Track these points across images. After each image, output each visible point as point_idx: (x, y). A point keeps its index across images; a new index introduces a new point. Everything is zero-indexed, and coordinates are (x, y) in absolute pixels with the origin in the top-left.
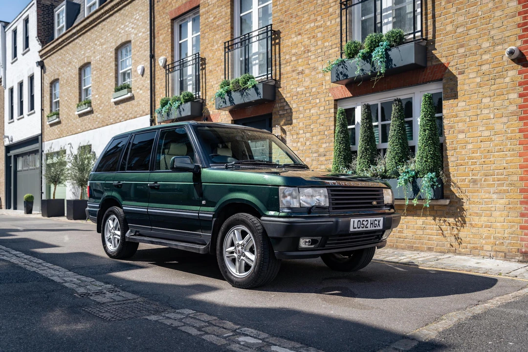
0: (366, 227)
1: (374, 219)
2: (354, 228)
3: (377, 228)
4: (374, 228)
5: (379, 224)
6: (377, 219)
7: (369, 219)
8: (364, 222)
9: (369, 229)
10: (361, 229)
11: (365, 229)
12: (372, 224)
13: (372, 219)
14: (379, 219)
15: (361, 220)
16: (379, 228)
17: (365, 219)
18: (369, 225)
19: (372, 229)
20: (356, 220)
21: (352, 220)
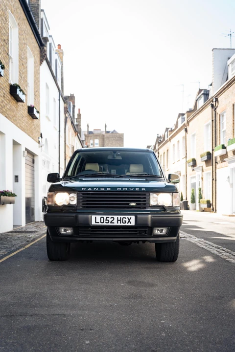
0: (111, 223)
1: (122, 217)
2: (96, 222)
3: (126, 224)
4: (122, 224)
5: (129, 221)
6: (126, 217)
7: (116, 217)
8: (108, 219)
9: (116, 224)
10: (105, 224)
11: (109, 224)
12: (120, 220)
13: (119, 217)
14: (129, 217)
15: (105, 217)
16: (129, 224)
17: (110, 216)
18: (115, 221)
19: (119, 224)
20: (98, 217)
21: (93, 217)
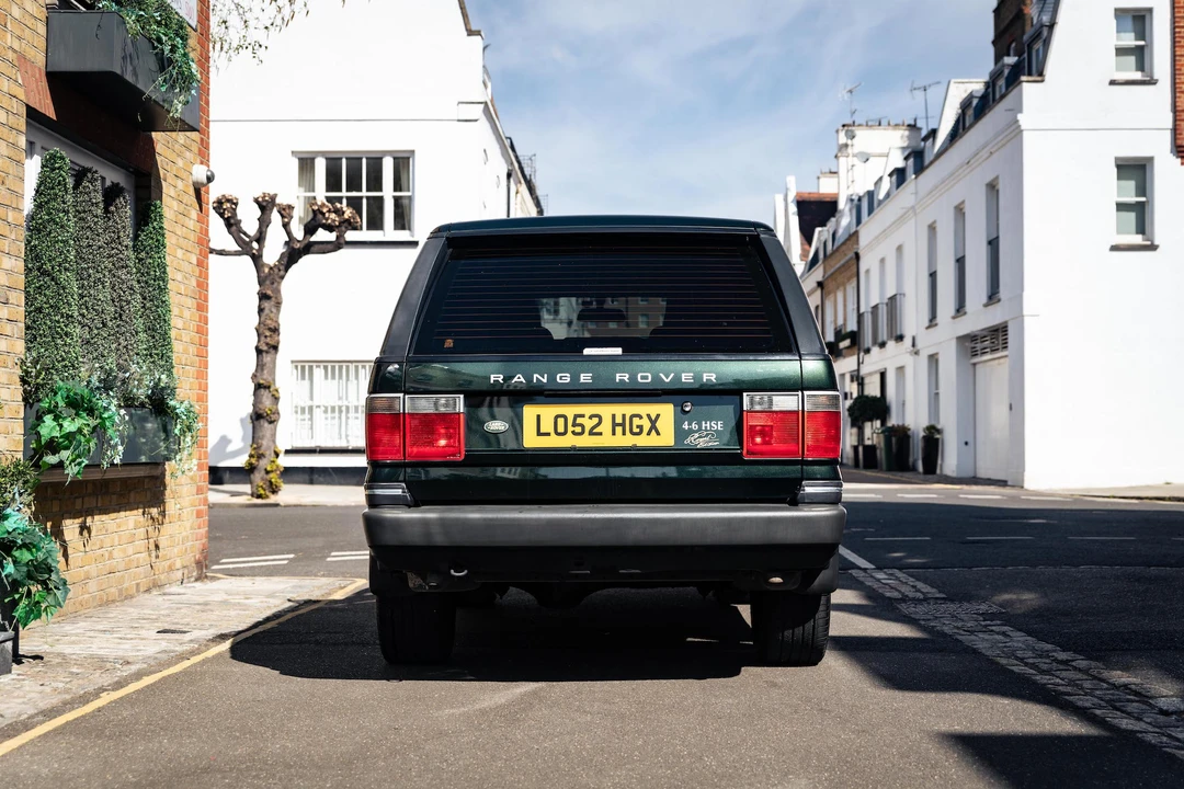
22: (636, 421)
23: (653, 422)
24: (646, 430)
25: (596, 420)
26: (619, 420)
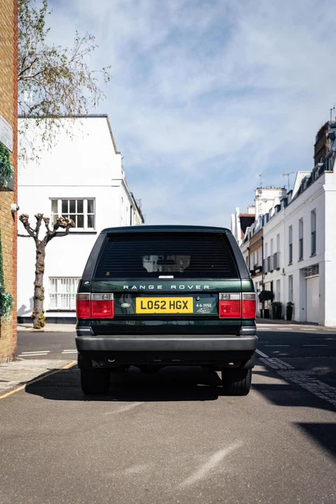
22: (179, 304)
23: (185, 304)
24: (182, 307)
25: (163, 303)
26: (172, 303)
